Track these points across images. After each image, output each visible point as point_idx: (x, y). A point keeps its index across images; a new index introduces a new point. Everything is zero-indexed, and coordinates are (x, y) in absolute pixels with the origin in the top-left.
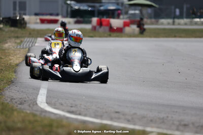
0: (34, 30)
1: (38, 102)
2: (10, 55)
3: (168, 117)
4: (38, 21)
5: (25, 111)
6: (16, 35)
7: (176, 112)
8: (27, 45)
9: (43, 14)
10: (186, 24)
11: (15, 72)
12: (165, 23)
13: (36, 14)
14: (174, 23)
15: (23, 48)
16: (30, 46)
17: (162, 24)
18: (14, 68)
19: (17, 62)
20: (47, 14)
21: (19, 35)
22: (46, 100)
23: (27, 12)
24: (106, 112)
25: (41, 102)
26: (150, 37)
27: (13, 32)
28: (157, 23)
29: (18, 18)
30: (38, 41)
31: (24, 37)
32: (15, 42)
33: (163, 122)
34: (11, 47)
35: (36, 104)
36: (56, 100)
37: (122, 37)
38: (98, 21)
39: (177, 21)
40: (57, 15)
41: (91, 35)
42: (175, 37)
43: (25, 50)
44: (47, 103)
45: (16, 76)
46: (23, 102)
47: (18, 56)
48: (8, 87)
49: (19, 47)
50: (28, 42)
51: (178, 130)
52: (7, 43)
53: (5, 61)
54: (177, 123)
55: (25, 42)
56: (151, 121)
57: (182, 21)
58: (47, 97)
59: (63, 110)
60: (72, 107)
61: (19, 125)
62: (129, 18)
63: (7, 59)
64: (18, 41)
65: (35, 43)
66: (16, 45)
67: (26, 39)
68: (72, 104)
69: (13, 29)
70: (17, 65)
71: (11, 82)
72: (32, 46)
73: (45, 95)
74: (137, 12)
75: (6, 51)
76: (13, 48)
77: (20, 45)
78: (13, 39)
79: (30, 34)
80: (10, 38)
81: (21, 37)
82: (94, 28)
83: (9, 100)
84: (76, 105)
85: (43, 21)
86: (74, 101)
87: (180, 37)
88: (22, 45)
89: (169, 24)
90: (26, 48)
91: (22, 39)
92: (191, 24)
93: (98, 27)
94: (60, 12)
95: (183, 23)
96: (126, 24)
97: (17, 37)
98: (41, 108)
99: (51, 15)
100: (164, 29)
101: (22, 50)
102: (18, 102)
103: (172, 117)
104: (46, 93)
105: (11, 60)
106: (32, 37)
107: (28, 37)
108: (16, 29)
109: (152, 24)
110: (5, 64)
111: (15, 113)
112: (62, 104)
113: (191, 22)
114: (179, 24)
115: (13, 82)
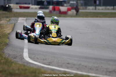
0: (16, 13)
1: (24, 57)
2: (4, 28)
3: (99, 66)
4: (18, 7)
5: (18, 63)
6: (6, 16)
7: (103, 63)
8: (13, 22)
9: (21, 4)
10: (102, 9)
11: (8, 38)
12: (91, 9)
13: (17, 4)
14: (96, 9)
15: (11, 24)
16: (15, 22)
17: (89, 9)
18: (7, 36)
19: (8, 32)
20: (23, 4)
21: (8, 16)
22: (29, 56)
23: (12, 2)
24: (64, 63)
25: (26, 57)
26: (83, 17)
27: (4, 14)
28: (86, 9)
29: (7, 6)
30: (19, 20)
31: (11, 17)
32: (6, 20)
33: (97, 70)
34: (4, 23)
35: (24, 58)
36: (34, 55)
37: (67, 17)
38: (53, 7)
39: (97, 7)
40: (29, 4)
41: (50, 16)
42: (97, 17)
43: (12, 25)
44: (29, 58)
45: (9, 40)
46: (16, 57)
47: (9, 28)
48: (6, 47)
49: (8, 23)
50: (13, 20)
51: (106, 74)
52: (2, 21)
53: (1, 32)
54: (105, 70)
55: (12, 20)
56: (90, 69)
57: (100, 8)
58: (29, 54)
59: (39, 62)
60: (44, 60)
61: (17, 72)
62: (70, 5)
63: (2, 30)
64: (8, 19)
65: (18, 20)
66: (7, 21)
67: (12, 18)
68: (44, 58)
69: (4, 12)
70: (9, 34)
71: (7, 45)
72: (16, 23)
73: (28, 52)
74: (75, 2)
75: (2, 25)
76: (5, 24)
77: (9, 22)
78: (5, 19)
79: (14, 15)
80: (3, 17)
81: (10, 17)
82: (51, 12)
83: (8, 55)
84: (46, 59)
85: (21, 8)
86: (45, 56)
87: (100, 17)
88: (10, 22)
89: (93, 9)
90: (13, 24)
91: (10, 18)
92: (106, 9)
93: (53, 11)
94: (30, 2)
95: (101, 9)
96: (69, 10)
97: (7, 17)
98: (26, 61)
99: (26, 4)
100: (90, 12)
101: (11, 25)
102: (13, 57)
103: (102, 66)
104: (28, 51)
105: (5, 31)
106: (16, 17)
107: (14, 17)
108: (6, 12)
109: (83, 9)
110: (2, 33)
111: (13, 64)
112: (38, 58)
113: (106, 8)
114: (99, 9)
115: (8, 45)
